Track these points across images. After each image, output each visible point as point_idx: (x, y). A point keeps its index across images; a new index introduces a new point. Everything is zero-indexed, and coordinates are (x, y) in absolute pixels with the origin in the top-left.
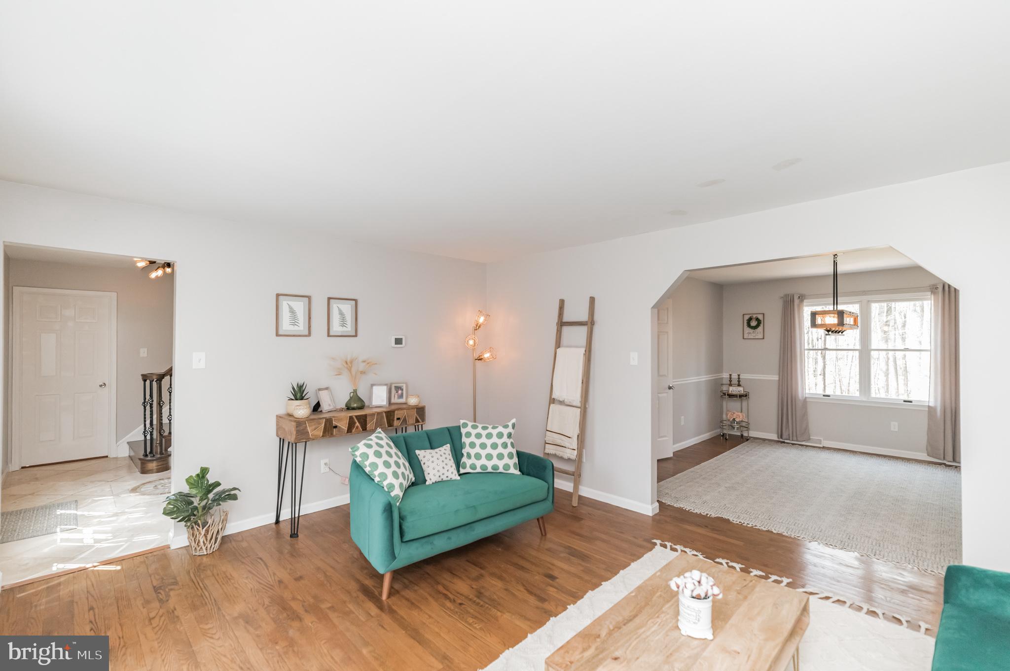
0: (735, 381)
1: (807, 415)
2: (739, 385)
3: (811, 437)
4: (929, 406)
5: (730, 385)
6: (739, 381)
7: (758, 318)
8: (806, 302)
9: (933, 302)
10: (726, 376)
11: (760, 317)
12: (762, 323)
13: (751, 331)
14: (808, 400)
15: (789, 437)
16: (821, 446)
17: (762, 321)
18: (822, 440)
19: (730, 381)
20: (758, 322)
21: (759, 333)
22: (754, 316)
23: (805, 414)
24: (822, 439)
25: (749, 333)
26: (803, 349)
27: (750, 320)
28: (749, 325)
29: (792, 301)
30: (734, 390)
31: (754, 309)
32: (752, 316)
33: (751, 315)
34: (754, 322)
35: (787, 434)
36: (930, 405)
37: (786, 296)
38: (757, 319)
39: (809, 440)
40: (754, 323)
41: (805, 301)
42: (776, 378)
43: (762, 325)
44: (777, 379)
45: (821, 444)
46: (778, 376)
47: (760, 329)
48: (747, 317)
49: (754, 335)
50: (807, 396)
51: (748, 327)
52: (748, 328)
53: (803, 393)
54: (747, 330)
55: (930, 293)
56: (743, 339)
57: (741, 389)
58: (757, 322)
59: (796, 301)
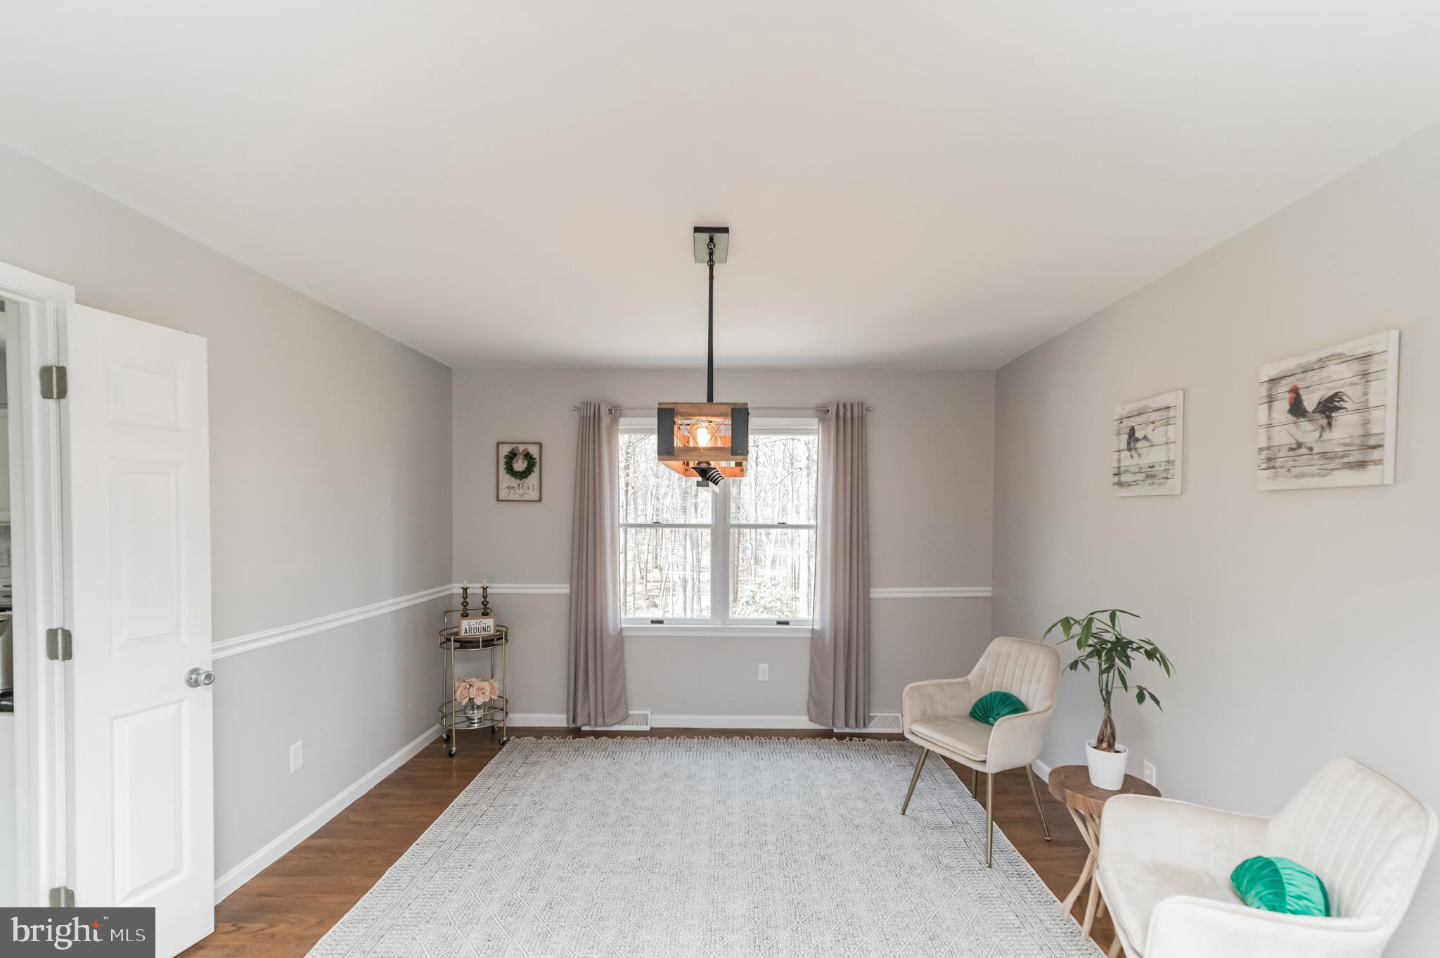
0: (475, 602)
1: (624, 666)
2: (485, 614)
3: (630, 712)
4: (813, 630)
5: (465, 615)
6: (485, 603)
7: (528, 454)
8: (623, 423)
9: (820, 437)
10: (456, 589)
11: (534, 451)
12: (537, 464)
13: (515, 482)
14: (625, 634)
15: (590, 721)
16: (647, 728)
17: (537, 460)
18: (649, 716)
19: (465, 604)
20: (529, 462)
21: (531, 487)
22: (521, 448)
23: (620, 666)
24: (648, 713)
25: (510, 488)
26: (616, 525)
27: (512, 456)
28: (510, 470)
29: (597, 419)
30: (471, 627)
31: (520, 431)
32: (517, 448)
33: (514, 446)
34: (520, 461)
35: (586, 713)
36: (815, 627)
37: (587, 404)
38: (528, 456)
39: (625, 718)
40: (520, 465)
41: (621, 420)
42: (563, 589)
43: (536, 470)
44: (568, 591)
45: (647, 724)
46: (568, 585)
47: (533, 479)
48: (505, 450)
49: (521, 491)
50: (623, 626)
51: (507, 473)
52: (508, 475)
53: (615, 620)
54: (506, 480)
55: (817, 419)
56: (498, 500)
57: (489, 622)
58: (526, 462)
59: (606, 420)
